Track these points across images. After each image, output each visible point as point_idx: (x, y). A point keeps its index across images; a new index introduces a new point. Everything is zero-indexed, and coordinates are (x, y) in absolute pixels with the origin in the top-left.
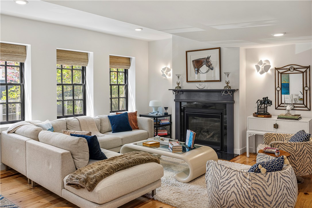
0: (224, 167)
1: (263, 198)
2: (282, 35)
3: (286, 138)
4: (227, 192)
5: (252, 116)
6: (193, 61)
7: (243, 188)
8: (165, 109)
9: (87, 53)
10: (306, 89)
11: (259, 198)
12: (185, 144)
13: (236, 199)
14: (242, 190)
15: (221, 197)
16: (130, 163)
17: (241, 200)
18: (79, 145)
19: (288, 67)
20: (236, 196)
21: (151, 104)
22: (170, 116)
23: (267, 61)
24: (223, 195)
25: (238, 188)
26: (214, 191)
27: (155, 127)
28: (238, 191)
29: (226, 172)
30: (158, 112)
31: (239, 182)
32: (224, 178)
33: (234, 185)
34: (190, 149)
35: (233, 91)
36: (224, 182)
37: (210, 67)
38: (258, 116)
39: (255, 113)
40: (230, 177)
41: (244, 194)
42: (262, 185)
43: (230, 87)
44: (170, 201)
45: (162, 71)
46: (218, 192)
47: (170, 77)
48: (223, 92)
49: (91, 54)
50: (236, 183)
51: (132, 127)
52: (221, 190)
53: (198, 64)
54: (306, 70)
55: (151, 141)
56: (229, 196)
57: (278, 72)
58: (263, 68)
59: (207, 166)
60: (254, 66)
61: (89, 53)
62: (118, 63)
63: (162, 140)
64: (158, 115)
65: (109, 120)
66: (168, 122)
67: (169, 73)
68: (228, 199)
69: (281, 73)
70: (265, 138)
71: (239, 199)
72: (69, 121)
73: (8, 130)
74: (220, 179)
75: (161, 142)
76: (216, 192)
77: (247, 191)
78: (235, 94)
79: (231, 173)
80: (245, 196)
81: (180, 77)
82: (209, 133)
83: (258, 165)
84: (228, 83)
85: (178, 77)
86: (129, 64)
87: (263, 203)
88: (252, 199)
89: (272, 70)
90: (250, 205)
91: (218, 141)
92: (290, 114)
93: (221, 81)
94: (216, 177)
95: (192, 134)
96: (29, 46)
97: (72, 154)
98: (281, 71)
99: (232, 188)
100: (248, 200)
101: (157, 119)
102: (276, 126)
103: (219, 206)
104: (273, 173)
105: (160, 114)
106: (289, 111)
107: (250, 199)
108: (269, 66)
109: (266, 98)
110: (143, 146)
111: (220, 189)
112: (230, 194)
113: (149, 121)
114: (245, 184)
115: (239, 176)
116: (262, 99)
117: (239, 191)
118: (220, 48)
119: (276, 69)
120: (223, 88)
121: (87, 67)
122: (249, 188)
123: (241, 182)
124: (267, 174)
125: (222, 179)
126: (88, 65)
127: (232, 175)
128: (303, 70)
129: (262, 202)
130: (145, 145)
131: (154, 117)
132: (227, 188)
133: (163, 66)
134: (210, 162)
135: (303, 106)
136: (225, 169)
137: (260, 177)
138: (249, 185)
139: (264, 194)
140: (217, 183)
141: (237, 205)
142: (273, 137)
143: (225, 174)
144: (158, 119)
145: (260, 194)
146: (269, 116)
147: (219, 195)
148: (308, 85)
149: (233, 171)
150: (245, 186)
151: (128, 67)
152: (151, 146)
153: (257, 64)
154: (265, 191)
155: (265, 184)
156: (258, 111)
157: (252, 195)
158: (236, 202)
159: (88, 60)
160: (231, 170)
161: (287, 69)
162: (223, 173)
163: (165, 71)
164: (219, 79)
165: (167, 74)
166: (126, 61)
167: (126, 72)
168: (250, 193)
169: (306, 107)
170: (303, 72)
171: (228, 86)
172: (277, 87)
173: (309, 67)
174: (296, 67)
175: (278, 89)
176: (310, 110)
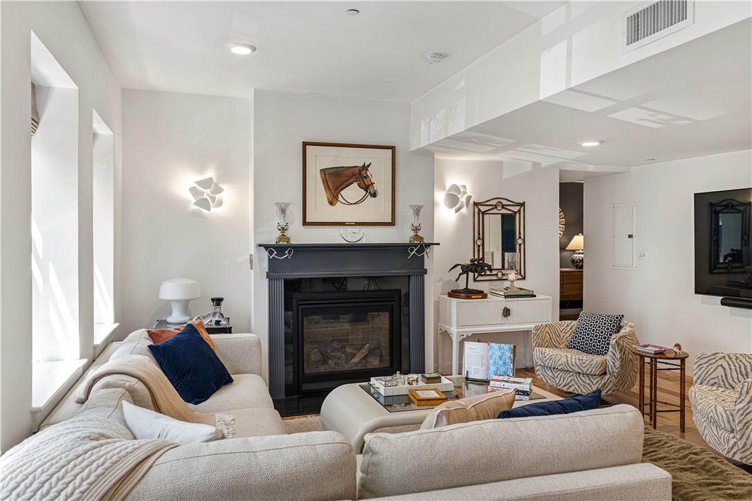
6: (323, 171)
8: (217, 305)
10: (520, 241)
19: (494, 202)
21: (170, 294)
23: (464, 187)
37: (369, 189)
38: (473, 297)
43: (422, 238)
45: (193, 189)
48: (412, 250)
53: (337, 180)
54: (519, 210)
57: (479, 210)
67: (217, 196)
69: (484, 213)
81: (288, 212)
84: (417, 229)
85: (283, 211)
93: (394, 224)
98: (483, 209)
102: (507, 312)
106: (512, 282)
108: (470, 198)
116: (469, 263)
118: (393, 148)
119: (476, 204)
128: (516, 209)
133: (200, 177)
146: (482, 295)
148: (522, 237)
161: (492, 205)
163: (209, 190)
164: (389, 220)
165: (213, 199)
169: (520, 274)
170: (515, 213)
171: (416, 237)
172: (476, 238)
173: (523, 204)
174: (505, 202)
175: (479, 242)
176: (524, 278)
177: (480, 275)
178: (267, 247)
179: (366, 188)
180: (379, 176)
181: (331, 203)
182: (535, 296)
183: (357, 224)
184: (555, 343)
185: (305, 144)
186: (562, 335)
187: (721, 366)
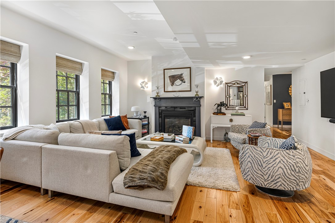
0: (265, 149)
1: (304, 169)
2: (249, 57)
3: (245, 127)
4: (273, 168)
5: (212, 115)
6: (169, 77)
7: (289, 163)
8: (145, 113)
9: (82, 63)
10: (245, 96)
11: (302, 169)
13: (283, 173)
14: (288, 165)
15: (265, 173)
17: (288, 173)
18: (124, 143)
19: (234, 82)
20: (283, 170)
22: (148, 118)
23: (221, 78)
24: (269, 171)
25: (284, 164)
26: (257, 169)
27: (142, 126)
28: (284, 166)
29: (268, 152)
31: (284, 159)
32: (268, 157)
33: (280, 161)
36: (269, 160)
37: (183, 81)
38: (218, 114)
39: (215, 113)
40: (274, 156)
41: (290, 168)
42: (302, 159)
44: (203, 184)
45: (141, 84)
46: (261, 170)
48: (194, 99)
49: (86, 64)
50: (282, 160)
51: (126, 127)
52: (266, 167)
53: (173, 79)
54: (245, 85)
55: (155, 136)
56: (276, 171)
57: (228, 85)
58: (219, 82)
59: (242, 150)
60: (212, 81)
61: (84, 63)
62: (106, 76)
63: (163, 135)
65: (105, 122)
66: (147, 122)
67: (146, 85)
68: (274, 174)
69: (229, 86)
71: (286, 172)
72: (73, 124)
73: (4, 137)
74: (263, 158)
76: (259, 170)
77: (293, 165)
79: (275, 153)
80: (292, 169)
84: (197, 92)
85: (158, 88)
87: (305, 173)
88: (297, 171)
89: (223, 84)
90: (295, 176)
92: (238, 112)
93: (191, 91)
94: (258, 157)
96: (25, 46)
97: (117, 154)
98: (229, 85)
99: (278, 165)
100: (294, 172)
102: (231, 120)
103: (263, 180)
105: (142, 116)
106: (237, 110)
107: (296, 171)
108: (222, 81)
109: (222, 102)
111: (264, 166)
112: (277, 170)
113: (139, 122)
114: (290, 159)
115: (283, 154)
116: (220, 103)
117: (286, 165)
118: (190, 68)
119: (226, 83)
120: (194, 96)
121: (80, 76)
122: (295, 163)
123: (286, 158)
125: (266, 158)
126: (82, 74)
127: (276, 154)
128: (243, 84)
129: (304, 171)
130: (153, 140)
132: (273, 165)
133: (142, 81)
134: (245, 146)
135: (243, 107)
136: (266, 150)
137: (299, 153)
138: (294, 160)
139: (304, 165)
140: (260, 162)
141: (283, 178)
142: (236, 127)
143: (267, 154)
145: (302, 166)
146: (224, 114)
147: (264, 172)
148: (246, 94)
149: (275, 151)
150: (291, 161)
151: (112, 79)
153: (214, 80)
154: (304, 163)
155: (303, 158)
156: (217, 111)
157: (297, 167)
158: (283, 175)
159: (82, 69)
160: (273, 150)
161: (233, 84)
162: (265, 154)
163: (144, 84)
164: (189, 90)
165: (145, 86)
166: (111, 74)
167: (110, 84)
168: (295, 166)
169: (245, 107)
170: (243, 86)
171: (197, 94)
172: (227, 95)
173: (247, 82)
174: (238, 82)
175: (228, 96)
176: (247, 109)
177: (228, 108)
178: (153, 98)
179: (182, 81)
180: (186, 77)
181: (172, 86)
182: (245, 115)
183: (179, 91)
184: (241, 132)
185: (164, 70)
186: (244, 129)
187: (268, 142)
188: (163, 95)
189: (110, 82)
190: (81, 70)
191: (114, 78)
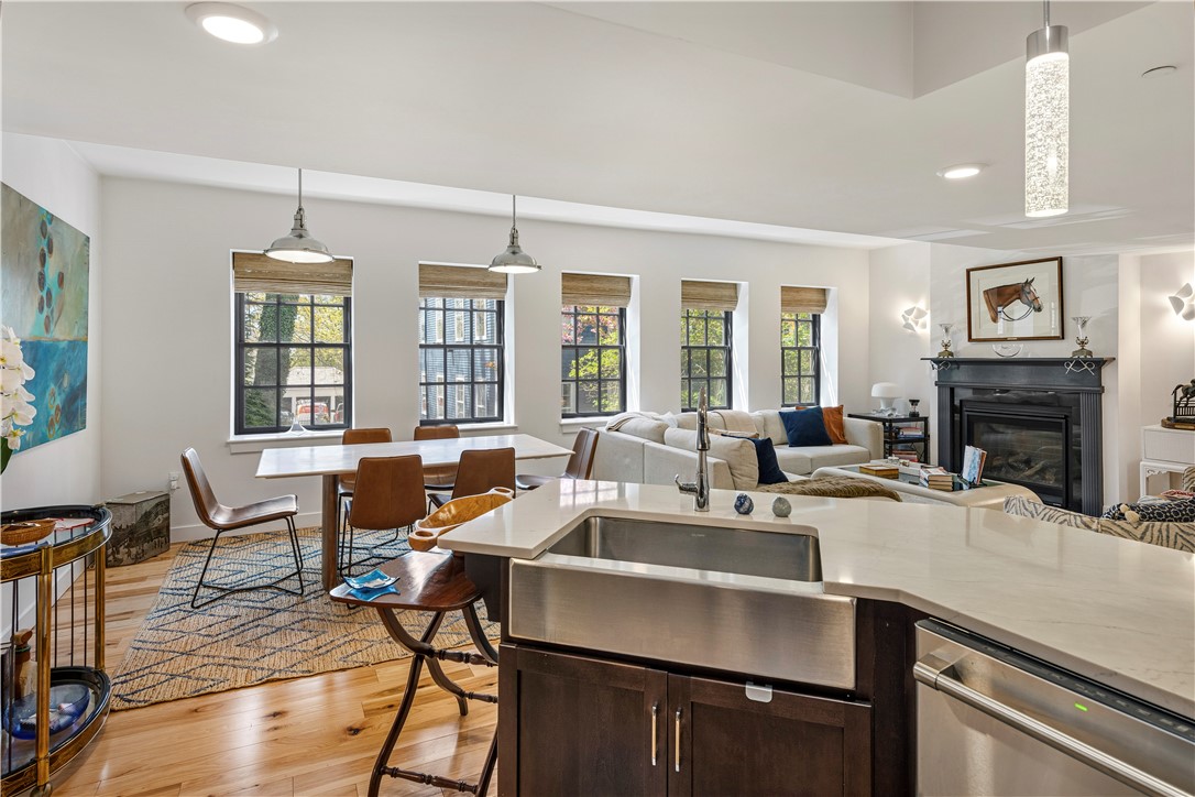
0: (1043, 508)
5: (1158, 427)
6: (986, 292)
8: (913, 405)
9: (735, 285)
12: (960, 477)
16: (837, 490)
18: (743, 451)
21: (876, 391)
22: (926, 419)
27: (885, 442)
29: (1045, 515)
30: (894, 410)
34: (972, 485)
35: (1100, 363)
37: (1033, 304)
38: (1177, 427)
39: (1169, 419)
43: (1090, 353)
45: (903, 316)
47: (924, 329)
48: (1068, 365)
49: (744, 286)
51: (832, 438)
55: (879, 464)
58: (1193, 303)
59: (1006, 508)
60: (1164, 299)
61: (740, 284)
62: (799, 303)
63: (904, 464)
64: (894, 417)
65: (781, 421)
66: (919, 433)
67: (921, 321)
70: (1187, 479)
73: (607, 426)
75: (902, 469)
78: (1106, 371)
79: (1057, 519)
81: (950, 331)
82: (1032, 464)
83: (1119, 506)
84: (1083, 343)
85: (947, 330)
86: (823, 304)
91: (1056, 485)
93: (1063, 338)
95: (977, 453)
96: (636, 278)
97: (730, 468)
101: (890, 425)
104: (1158, 524)
105: (900, 413)
110: (861, 472)
113: (871, 426)
115: (1074, 524)
116: (1190, 385)
118: (1060, 260)
120: (1069, 355)
121: (734, 313)
124: (1140, 524)
126: (737, 308)
127: (1058, 522)
130: (863, 470)
131: (884, 421)
133: (908, 305)
134: (1011, 499)
136: (1043, 510)
137: (1123, 528)
144: (894, 424)
149: (1060, 514)
151: (821, 309)
152: (879, 473)
153: (1173, 295)
156: (1176, 415)
159: (737, 298)
160: (1057, 512)
163: (912, 316)
164: (1058, 334)
165: (917, 323)
166: (816, 297)
167: (816, 321)
171: (1082, 351)
178: (932, 360)
179: (1030, 304)
180: (1045, 290)
181: (994, 320)
183: (1020, 339)
188: (965, 350)
189: (814, 316)
190: (734, 300)
191: (825, 306)
